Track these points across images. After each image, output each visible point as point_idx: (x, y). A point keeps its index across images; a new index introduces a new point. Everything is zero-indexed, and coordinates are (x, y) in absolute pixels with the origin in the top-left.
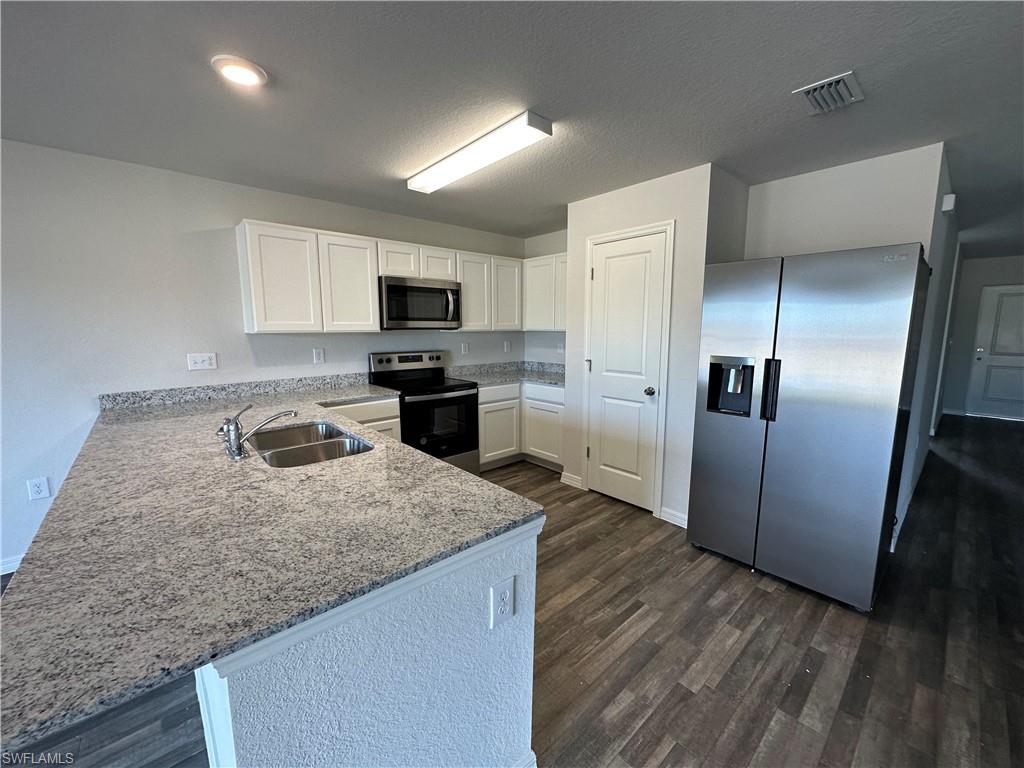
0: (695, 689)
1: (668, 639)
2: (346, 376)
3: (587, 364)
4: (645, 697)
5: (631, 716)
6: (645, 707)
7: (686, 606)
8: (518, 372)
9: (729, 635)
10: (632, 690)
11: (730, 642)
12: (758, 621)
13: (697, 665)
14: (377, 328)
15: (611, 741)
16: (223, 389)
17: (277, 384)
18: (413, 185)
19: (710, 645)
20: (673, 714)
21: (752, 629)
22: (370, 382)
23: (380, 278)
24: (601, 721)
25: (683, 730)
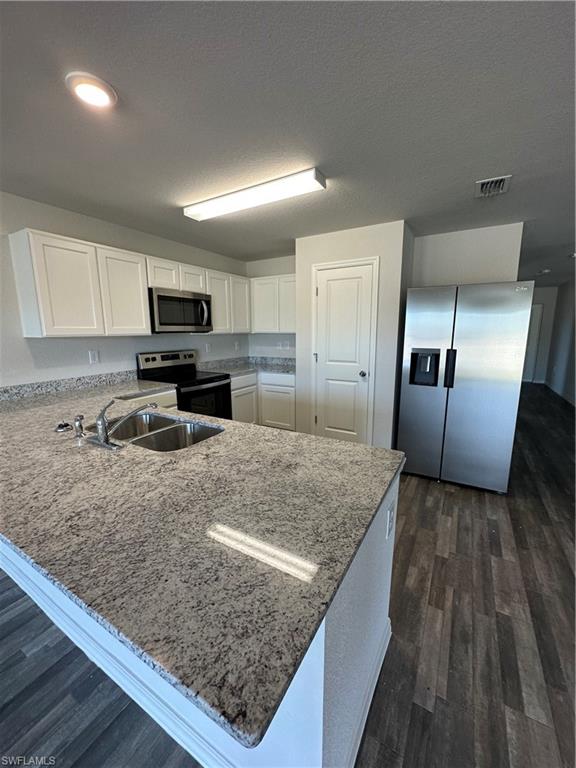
0: (446, 556)
1: (416, 531)
2: (118, 374)
3: (314, 357)
4: (423, 568)
5: (422, 581)
6: (427, 574)
7: (415, 509)
8: (245, 365)
9: (446, 521)
10: (415, 565)
11: (449, 525)
12: (456, 510)
13: (440, 542)
14: (148, 332)
15: (420, 598)
16: (6, 391)
17: (58, 383)
18: (188, 213)
19: (440, 529)
20: (443, 572)
21: (455, 514)
22: (139, 378)
23: (150, 290)
24: (408, 588)
25: (453, 580)
